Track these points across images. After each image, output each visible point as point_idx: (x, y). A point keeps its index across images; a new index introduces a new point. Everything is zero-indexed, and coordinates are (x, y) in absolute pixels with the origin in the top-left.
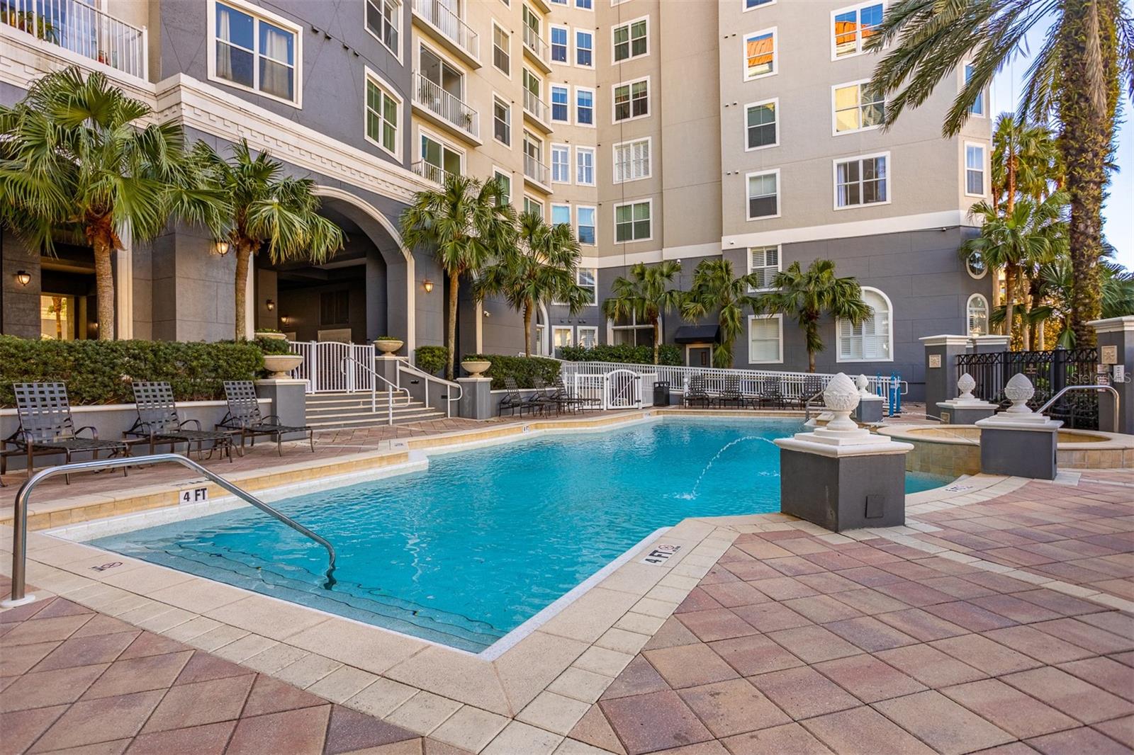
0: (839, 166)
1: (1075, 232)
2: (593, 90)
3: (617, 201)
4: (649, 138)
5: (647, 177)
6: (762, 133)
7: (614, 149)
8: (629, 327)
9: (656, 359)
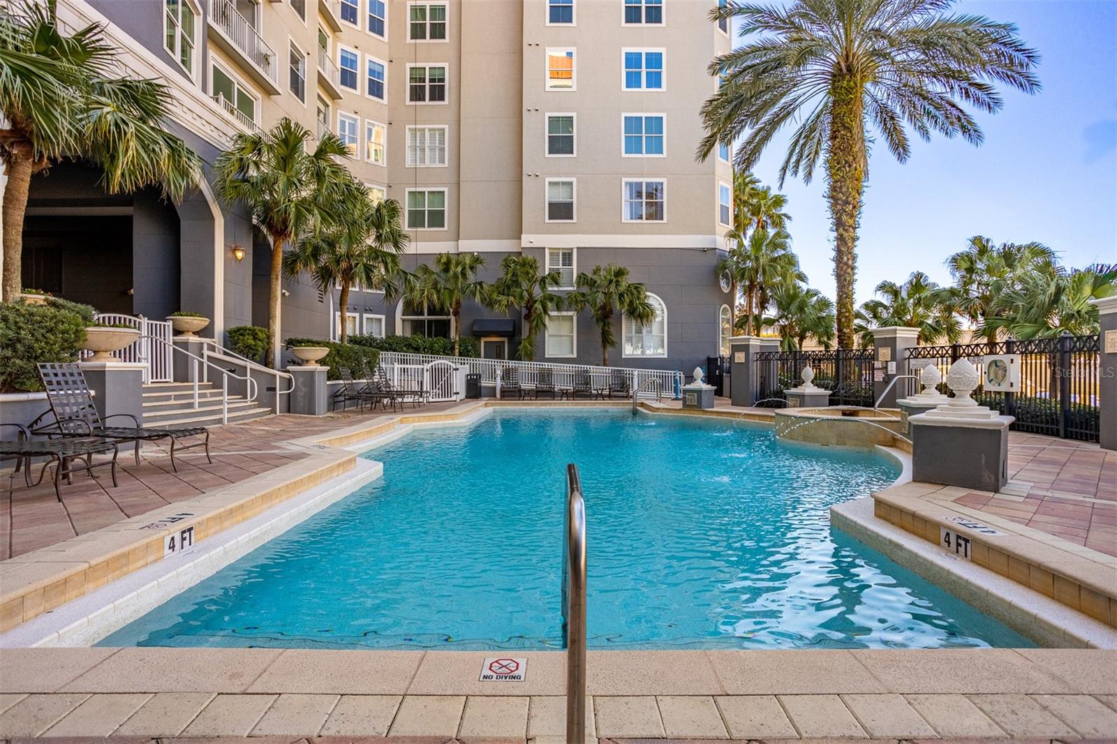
0: (626, 183)
1: (841, 262)
2: (386, 64)
3: (409, 185)
4: (446, 127)
5: (442, 166)
6: (561, 143)
7: (407, 130)
8: (421, 317)
9: (457, 351)
